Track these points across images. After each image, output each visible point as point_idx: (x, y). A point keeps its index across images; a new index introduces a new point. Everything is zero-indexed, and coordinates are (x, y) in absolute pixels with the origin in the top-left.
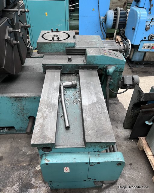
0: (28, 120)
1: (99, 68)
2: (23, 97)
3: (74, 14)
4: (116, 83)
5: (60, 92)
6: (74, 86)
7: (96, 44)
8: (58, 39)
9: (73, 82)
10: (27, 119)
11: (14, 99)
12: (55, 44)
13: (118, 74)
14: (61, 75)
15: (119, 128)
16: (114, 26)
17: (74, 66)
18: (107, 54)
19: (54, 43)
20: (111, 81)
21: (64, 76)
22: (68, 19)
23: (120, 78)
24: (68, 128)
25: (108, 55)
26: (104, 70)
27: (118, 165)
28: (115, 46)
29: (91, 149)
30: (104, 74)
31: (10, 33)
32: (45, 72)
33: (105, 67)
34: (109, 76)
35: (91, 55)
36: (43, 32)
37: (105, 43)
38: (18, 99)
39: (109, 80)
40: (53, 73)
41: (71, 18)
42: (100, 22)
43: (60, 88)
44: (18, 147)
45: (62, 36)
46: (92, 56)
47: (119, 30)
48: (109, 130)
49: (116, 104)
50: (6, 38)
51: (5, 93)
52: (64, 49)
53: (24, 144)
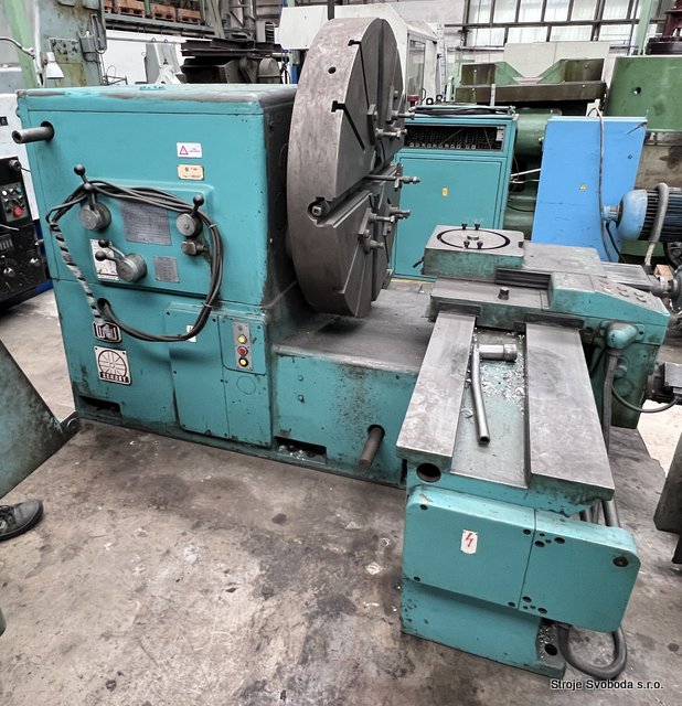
0: (366, 434)
1: (586, 325)
2: (371, 368)
3: (519, 197)
4: (635, 378)
5: (470, 367)
6: (507, 357)
7: (581, 266)
8: (480, 245)
9: (506, 346)
10: (365, 431)
11: (347, 370)
12: (470, 257)
13: (643, 352)
14: (475, 331)
15: (640, 530)
16: (646, 234)
17: (513, 310)
18: (611, 292)
19: (469, 253)
20: (621, 367)
21: (484, 333)
22: (503, 208)
23: (652, 366)
24: (484, 441)
25: (616, 295)
26: (602, 332)
27: (616, 562)
28: (640, 278)
29: (543, 499)
30: (597, 346)
31: (371, 222)
32: (433, 319)
33: (604, 325)
34: (615, 349)
35: (565, 288)
36: (439, 229)
37: (610, 270)
38: (358, 372)
39: (613, 361)
40: (455, 322)
41: (512, 206)
42: (603, 219)
43: (471, 358)
44: (326, 504)
45: (490, 239)
46: (566, 292)
47: (665, 247)
48: (597, 462)
49: (637, 460)
50: (361, 232)
51: (330, 352)
52: (492, 269)
53: (341, 501)
